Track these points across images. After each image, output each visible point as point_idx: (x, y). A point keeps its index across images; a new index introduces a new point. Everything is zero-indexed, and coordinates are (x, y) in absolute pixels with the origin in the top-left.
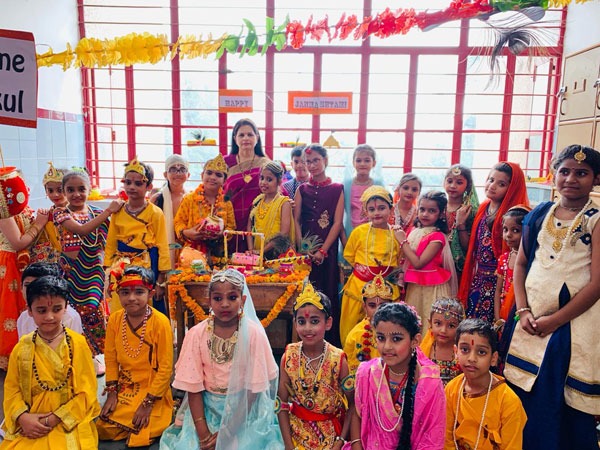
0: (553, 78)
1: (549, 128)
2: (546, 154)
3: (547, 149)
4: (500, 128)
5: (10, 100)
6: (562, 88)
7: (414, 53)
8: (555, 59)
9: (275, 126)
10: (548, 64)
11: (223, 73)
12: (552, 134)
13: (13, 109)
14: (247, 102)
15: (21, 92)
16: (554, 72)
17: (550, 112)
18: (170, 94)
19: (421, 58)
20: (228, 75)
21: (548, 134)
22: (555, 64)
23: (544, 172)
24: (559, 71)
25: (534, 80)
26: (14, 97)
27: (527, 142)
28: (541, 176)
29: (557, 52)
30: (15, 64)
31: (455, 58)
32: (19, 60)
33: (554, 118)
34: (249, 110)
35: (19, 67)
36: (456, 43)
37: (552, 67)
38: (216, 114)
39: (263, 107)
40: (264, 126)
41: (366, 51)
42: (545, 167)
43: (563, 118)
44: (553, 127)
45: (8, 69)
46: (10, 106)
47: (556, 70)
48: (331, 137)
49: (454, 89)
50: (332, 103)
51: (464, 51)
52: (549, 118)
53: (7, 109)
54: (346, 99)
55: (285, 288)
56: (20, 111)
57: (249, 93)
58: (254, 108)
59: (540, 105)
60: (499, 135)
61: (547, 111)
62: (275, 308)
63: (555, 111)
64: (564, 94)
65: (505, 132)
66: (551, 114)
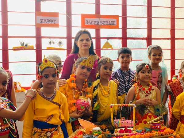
14: (55, 20)
20: (42, 3)
38: (34, 29)
48: (107, 43)
50: (107, 22)
54: (115, 20)
57: (56, 15)
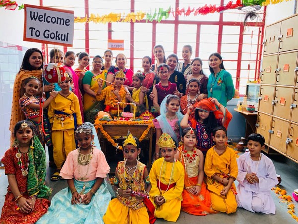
0: (260, 37)
1: (258, 59)
2: (257, 71)
3: (258, 69)
4: (237, 59)
5: (63, 36)
6: (264, 40)
7: (199, 24)
8: (261, 28)
9: (134, 57)
10: (258, 30)
11: (110, 32)
12: (260, 62)
13: (64, 40)
14: (121, 46)
15: (68, 34)
16: (261, 34)
17: (259, 52)
18: (84, 41)
19: (202, 26)
20: (112, 33)
21: (258, 62)
22: (261, 30)
23: (257, 79)
24: (263, 34)
25: (252, 37)
26: (65, 35)
27: (249, 66)
28: (255, 80)
29: (262, 25)
30: (66, 23)
31: (217, 27)
32: (67, 21)
33: (261, 55)
34: (122, 49)
35: (67, 24)
36: (218, 20)
37: (260, 32)
39: (129, 48)
40: (129, 57)
41: (177, 22)
42: (257, 77)
43: (265, 53)
44: (260, 59)
45: (63, 24)
46: (63, 39)
47: (262, 32)
49: (216, 41)
51: (221, 24)
52: (259, 55)
53: (62, 40)
55: (147, 127)
56: (67, 41)
57: (122, 41)
58: (125, 48)
59: (255, 49)
60: (237, 62)
61: (258, 52)
62: (143, 135)
63: (261, 52)
64: (265, 43)
65: (239, 61)
66: (259, 53)
